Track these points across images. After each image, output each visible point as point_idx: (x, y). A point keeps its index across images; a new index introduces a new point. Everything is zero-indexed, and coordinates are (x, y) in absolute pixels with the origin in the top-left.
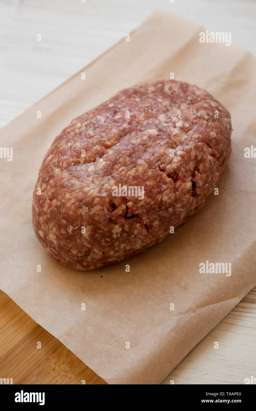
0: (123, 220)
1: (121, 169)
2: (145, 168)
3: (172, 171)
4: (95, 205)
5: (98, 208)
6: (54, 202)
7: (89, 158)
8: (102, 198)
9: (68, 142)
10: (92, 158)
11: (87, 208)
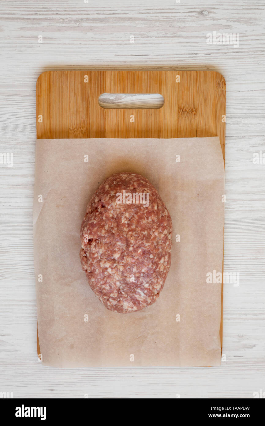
0: (96, 206)
1: (113, 224)
2: (102, 233)
3: (92, 244)
4: (109, 199)
5: (107, 199)
6: (132, 188)
7: (133, 219)
8: (109, 204)
9: (153, 221)
10: (132, 221)
11: (112, 195)
